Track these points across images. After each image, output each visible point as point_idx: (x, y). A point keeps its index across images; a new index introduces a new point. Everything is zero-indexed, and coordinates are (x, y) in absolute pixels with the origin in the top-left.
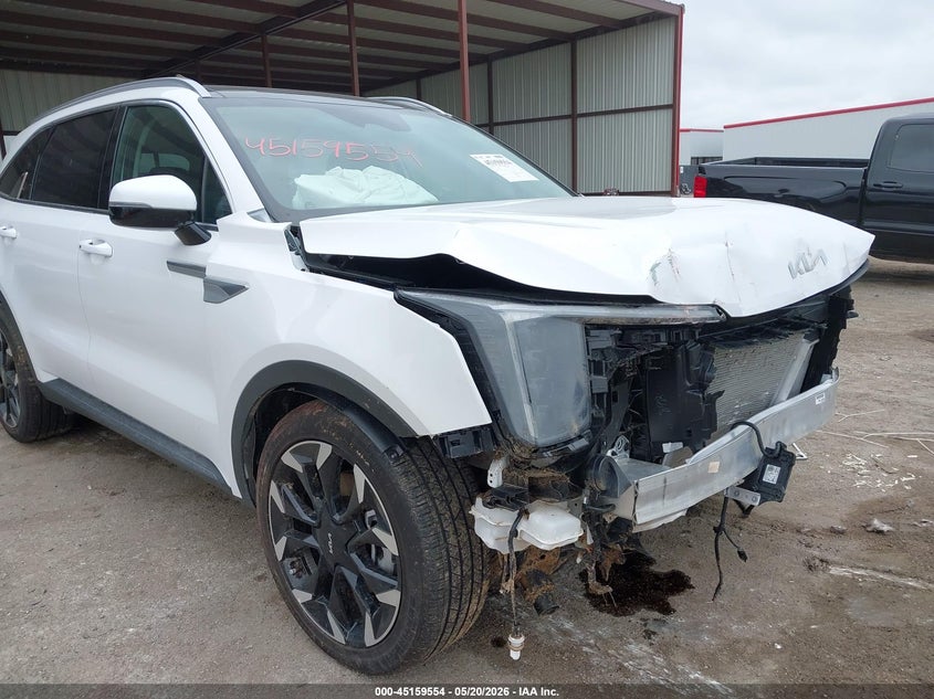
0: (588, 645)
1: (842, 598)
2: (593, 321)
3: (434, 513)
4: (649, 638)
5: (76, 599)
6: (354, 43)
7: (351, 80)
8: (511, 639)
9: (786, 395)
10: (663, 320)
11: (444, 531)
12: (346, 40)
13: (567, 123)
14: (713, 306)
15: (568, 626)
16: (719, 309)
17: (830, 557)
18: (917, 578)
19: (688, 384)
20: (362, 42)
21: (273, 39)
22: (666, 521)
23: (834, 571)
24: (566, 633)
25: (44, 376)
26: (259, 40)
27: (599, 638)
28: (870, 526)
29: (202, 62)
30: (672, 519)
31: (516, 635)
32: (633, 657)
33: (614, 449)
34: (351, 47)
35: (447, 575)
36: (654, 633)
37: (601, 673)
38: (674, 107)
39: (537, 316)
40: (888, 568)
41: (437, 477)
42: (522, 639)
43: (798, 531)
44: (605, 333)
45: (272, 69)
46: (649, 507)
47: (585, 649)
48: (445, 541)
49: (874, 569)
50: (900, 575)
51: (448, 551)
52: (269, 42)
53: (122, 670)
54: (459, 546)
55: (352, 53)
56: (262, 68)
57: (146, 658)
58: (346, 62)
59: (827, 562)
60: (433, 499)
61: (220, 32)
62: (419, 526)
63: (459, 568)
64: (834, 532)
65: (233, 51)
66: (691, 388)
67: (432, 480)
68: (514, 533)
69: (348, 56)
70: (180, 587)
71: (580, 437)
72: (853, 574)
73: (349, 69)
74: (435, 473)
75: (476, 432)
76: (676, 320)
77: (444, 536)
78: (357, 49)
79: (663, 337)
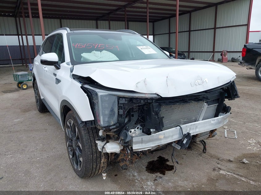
0: (138, 180)
1: (217, 180)
2: (120, 96)
3: (89, 140)
4: (155, 181)
5: (31, 150)
6: (148, 9)
7: (146, 19)
8: (103, 174)
9: (202, 119)
10: (138, 97)
11: (91, 145)
12: (146, 8)
13: (213, 30)
14: (156, 94)
15: (136, 174)
16: (158, 95)
17: (222, 168)
18: (246, 178)
19: (153, 114)
20: (150, 8)
21: (127, 9)
22: (144, 150)
23: (221, 172)
24: (134, 176)
25: (42, 98)
26: (124, 9)
27: (142, 179)
28: (241, 160)
29: (110, 16)
30: (146, 149)
31: (104, 173)
32: (147, 185)
33: (135, 129)
34: (147, 10)
35: (92, 156)
36: (157, 180)
37: (136, 188)
38: (248, 25)
39: (107, 94)
40: (239, 174)
41: (93, 131)
42: (106, 174)
43: (218, 159)
44: (124, 99)
45: (127, 17)
46: (137, 145)
47: (136, 181)
48: (92, 148)
49: (234, 173)
50: (241, 176)
51: (92, 150)
52: (126, 10)
53: (32, 167)
54: (96, 149)
55: (147, 12)
56: (124, 16)
57: (38, 165)
58: (146, 14)
59: (220, 169)
60: (90, 137)
61: (114, 8)
62: (85, 143)
63: (95, 155)
64: (230, 161)
65: (118, 12)
66: (154, 115)
67: (91, 132)
68: (103, 147)
69: (146, 12)
70: (53, 150)
71: (114, 125)
72: (227, 174)
73: (146, 16)
74: (92, 131)
75: (91, 121)
76: (143, 97)
77: (92, 146)
78: (149, 10)
79: (142, 101)
